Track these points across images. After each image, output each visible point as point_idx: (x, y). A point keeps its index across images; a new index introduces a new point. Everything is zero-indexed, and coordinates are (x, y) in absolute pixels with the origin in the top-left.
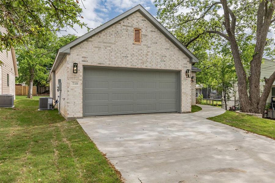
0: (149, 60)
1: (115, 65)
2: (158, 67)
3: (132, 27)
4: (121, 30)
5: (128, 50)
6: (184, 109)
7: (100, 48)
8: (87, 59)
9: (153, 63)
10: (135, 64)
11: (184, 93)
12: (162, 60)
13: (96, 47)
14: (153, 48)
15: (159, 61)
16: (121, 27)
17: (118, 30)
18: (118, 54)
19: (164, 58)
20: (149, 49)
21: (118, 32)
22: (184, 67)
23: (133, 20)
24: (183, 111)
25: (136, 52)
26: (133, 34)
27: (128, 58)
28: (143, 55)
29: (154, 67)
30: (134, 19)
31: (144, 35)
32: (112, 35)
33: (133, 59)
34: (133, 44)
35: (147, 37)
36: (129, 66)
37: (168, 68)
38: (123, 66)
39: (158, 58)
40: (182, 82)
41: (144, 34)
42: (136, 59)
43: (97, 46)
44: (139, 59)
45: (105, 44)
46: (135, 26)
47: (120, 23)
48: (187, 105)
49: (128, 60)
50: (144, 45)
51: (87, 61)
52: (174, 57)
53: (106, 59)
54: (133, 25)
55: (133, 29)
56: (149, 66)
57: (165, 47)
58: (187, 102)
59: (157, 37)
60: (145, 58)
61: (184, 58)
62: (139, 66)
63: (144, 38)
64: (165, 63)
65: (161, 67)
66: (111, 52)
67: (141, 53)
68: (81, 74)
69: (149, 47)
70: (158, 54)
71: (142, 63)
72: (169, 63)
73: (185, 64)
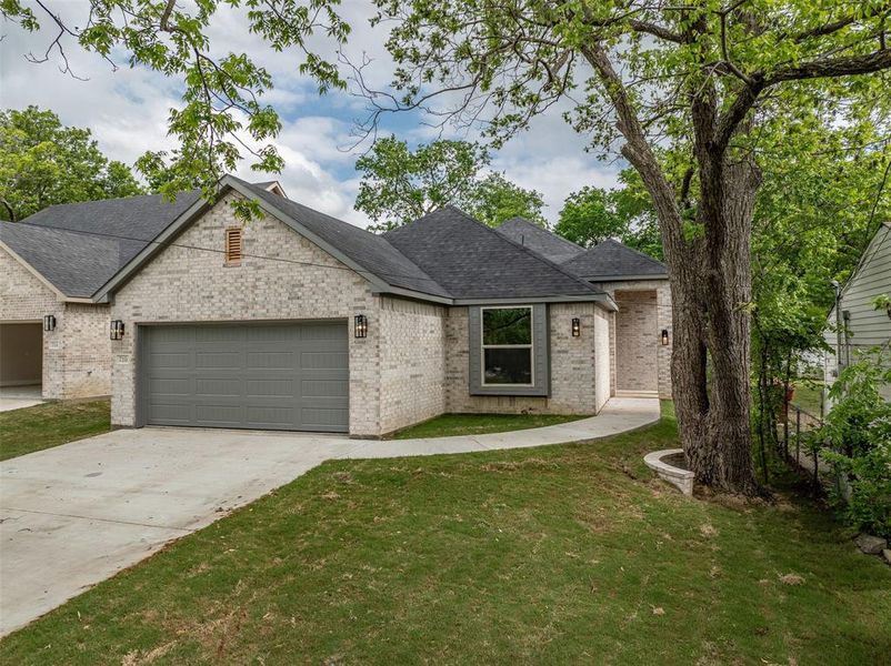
0: (260, 299)
1: (189, 317)
2: (283, 316)
3: (222, 227)
4: (200, 240)
5: (214, 282)
6: (358, 428)
7: (161, 284)
8: (141, 311)
9: (270, 307)
10: (227, 312)
11: (356, 381)
12: (293, 295)
13: (154, 285)
14: (269, 267)
15: (285, 298)
16: (200, 233)
17: (192, 241)
18: (193, 294)
19: (296, 289)
20: (260, 271)
22: (355, 308)
23: (225, 212)
24: (352, 433)
25: (231, 284)
26: (224, 242)
27: (213, 300)
28: (247, 288)
29: (273, 315)
31: (247, 241)
32: (182, 253)
33: (224, 300)
34: (224, 266)
35: (256, 244)
36: (215, 317)
37: (308, 315)
38: (204, 318)
39: (281, 290)
40: (352, 351)
41: (249, 237)
42: (232, 300)
43: (156, 281)
44: (238, 300)
45: (171, 276)
46: (227, 225)
47: (198, 225)
48: (368, 415)
49: (213, 305)
50: (248, 264)
51: (141, 314)
52: (324, 285)
53: (172, 306)
54: (225, 223)
55: (223, 231)
56: (260, 314)
58: (367, 407)
59: (279, 239)
60: (251, 296)
61: (355, 284)
62: (237, 316)
63: (247, 248)
64: (301, 302)
65: (289, 314)
66: (181, 291)
67: (242, 284)
68: (131, 341)
69: (259, 268)
70: (281, 282)
71: (243, 308)
72: (311, 301)
73: (359, 300)
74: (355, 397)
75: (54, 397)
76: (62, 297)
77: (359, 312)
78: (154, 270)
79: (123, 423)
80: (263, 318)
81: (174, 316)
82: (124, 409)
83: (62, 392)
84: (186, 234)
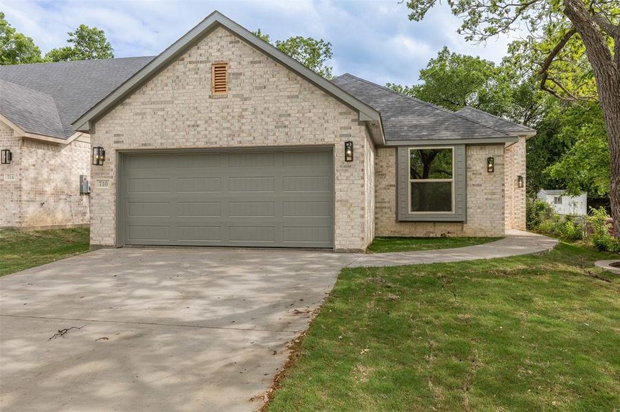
0: (246, 128)
1: (173, 144)
2: (270, 142)
3: (207, 61)
4: (185, 73)
5: (199, 112)
6: (343, 243)
7: (144, 114)
8: (122, 138)
9: (255, 135)
10: (213, 140)
11: (341, 201)
12: (280, 124)
13: (137, 114)
14: (256, 98)
15: (271, 127)
16: (185, 67)
17: (177, 74)
18: (177, 123)
19: (283, 119)
20: (247, 102)
21: (178, 77)
22: (342, 136)
23: (210, 47)
24: (337, 246)
25: (217, 114)
26: (209, 75)
27: (199, 129)
28: (233, 117)
29: (259, 142)
30: (213, 44)
31: (234, 74)
32: (166, 85)
33: (210, 129)
34: (210, 97)
35: (242, 77)
36: (201, 144)
37: (295, 142)
38: (189, 145)
39: (267, 120)
40: (337, 174)
41: (235, 71)
42: (217, 129)
43: (139, 111)
44: (224, 129)
45: (154, 106)
46: (213, 60)
47: (183, 59)
48: (352, 231)
49: (199, 133)
50: (234, 96)
51: (123, 142)
52: (310, 115)
53: (156, 134)
54: (210, 58)
55: (209, 65)
56: (245, 141)
57: (287, 94)
58: (353, 224)
59: (266, 73)
60: (237, 125)
61: (341, 114)
62: (223, 143)
63: (234, 81)
64: (287, 130)
65: (275, 141)
66: (165, 120)
67: (228, 113)
68: (113, 166)
69: (246, 99)
70: (268, 112)
71: (229, 136)
72: (297, 130)
73: (345, 128)
74: (340, 215)
75: (10, 225)
76: (19, 132)
77: (346, 139)
78: (137, 101)
79: (103, 243)
80: (248, 145)
81: (157, 143)
82: (104, 231)
83: (18, 220)
84: (170, 67)
